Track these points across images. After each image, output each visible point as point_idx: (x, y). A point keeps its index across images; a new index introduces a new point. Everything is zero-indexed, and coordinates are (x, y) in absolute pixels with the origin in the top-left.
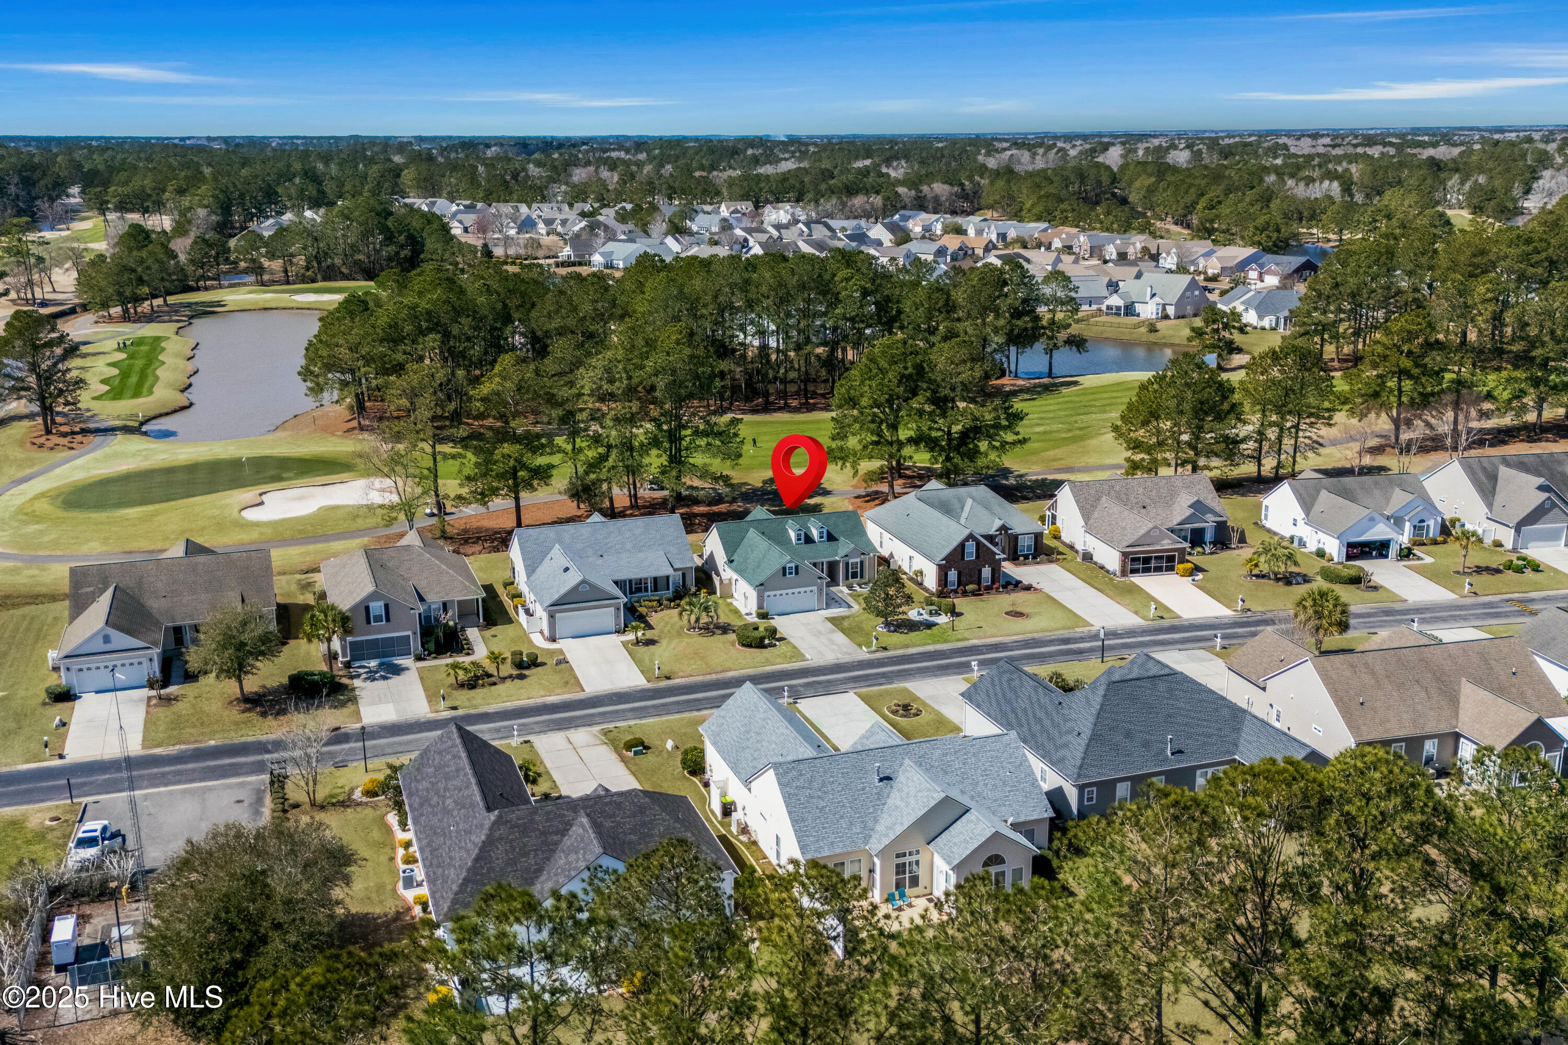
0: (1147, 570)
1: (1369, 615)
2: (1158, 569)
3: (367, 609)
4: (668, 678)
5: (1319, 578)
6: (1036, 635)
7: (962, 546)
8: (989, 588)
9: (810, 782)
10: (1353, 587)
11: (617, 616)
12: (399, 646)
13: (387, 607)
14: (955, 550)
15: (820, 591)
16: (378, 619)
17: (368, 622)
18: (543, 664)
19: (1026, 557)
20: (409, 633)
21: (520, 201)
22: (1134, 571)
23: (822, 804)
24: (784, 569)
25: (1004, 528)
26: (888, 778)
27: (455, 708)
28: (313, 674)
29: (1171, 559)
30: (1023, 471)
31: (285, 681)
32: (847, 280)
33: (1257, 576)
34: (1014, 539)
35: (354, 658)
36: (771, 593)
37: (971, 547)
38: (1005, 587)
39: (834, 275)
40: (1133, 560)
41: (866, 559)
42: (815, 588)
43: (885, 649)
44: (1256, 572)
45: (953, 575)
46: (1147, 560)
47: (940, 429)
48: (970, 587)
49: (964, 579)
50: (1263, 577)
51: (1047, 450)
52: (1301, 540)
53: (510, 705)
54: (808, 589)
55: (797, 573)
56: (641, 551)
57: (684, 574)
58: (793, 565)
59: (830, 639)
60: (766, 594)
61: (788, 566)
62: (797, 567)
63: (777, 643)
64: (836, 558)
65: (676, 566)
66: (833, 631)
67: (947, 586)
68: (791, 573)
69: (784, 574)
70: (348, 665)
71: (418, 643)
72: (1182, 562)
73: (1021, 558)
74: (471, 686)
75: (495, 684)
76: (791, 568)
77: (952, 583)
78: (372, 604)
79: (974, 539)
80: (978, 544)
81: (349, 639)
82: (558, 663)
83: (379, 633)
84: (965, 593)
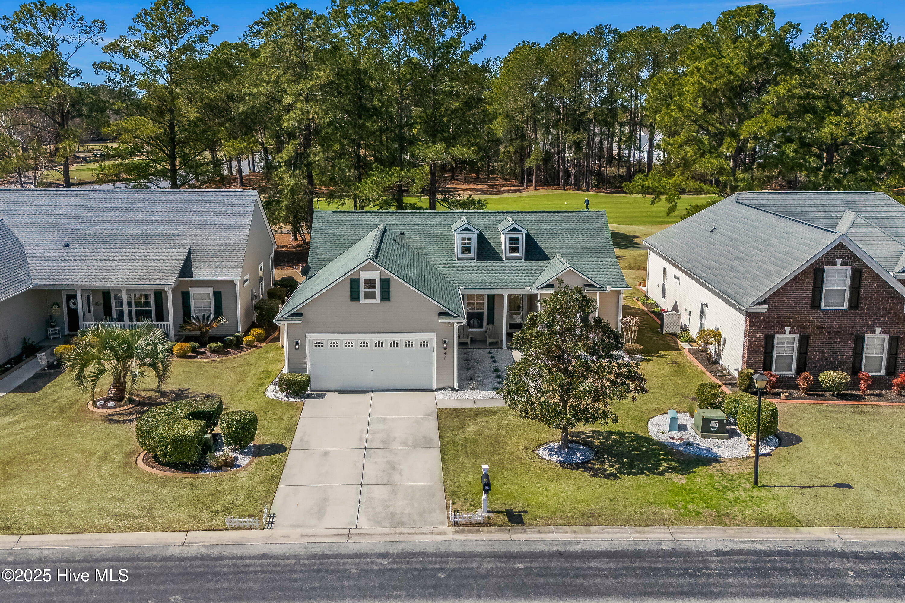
7: (814, 274)
8: (879, 385)
14: (797, 280)
15: (444, 347)
24: (354, 283)
36: (326, 338)
37: (838, 277)
42: (430, 337)
45: (786, 342)
48: (830, 377)
49: (814, 356)
54: (417, 337)
55: (386, 296)
56: (146, 244)
57: (218, 296)
58: (376, 276)
59: (392, 467)
60: (311, 338)
61: (364, 276)
62: (386, 283)
63: (244, 460)
64: (528, 290)
65: (197, 276)
66: (426, 443)
67: (767, 367)
68: (370, 296)
69: (355, 297)
76: (371, 283)
77: (786, 362)
79: (849, 257)
80: (860, 272)
84: (814, 390)
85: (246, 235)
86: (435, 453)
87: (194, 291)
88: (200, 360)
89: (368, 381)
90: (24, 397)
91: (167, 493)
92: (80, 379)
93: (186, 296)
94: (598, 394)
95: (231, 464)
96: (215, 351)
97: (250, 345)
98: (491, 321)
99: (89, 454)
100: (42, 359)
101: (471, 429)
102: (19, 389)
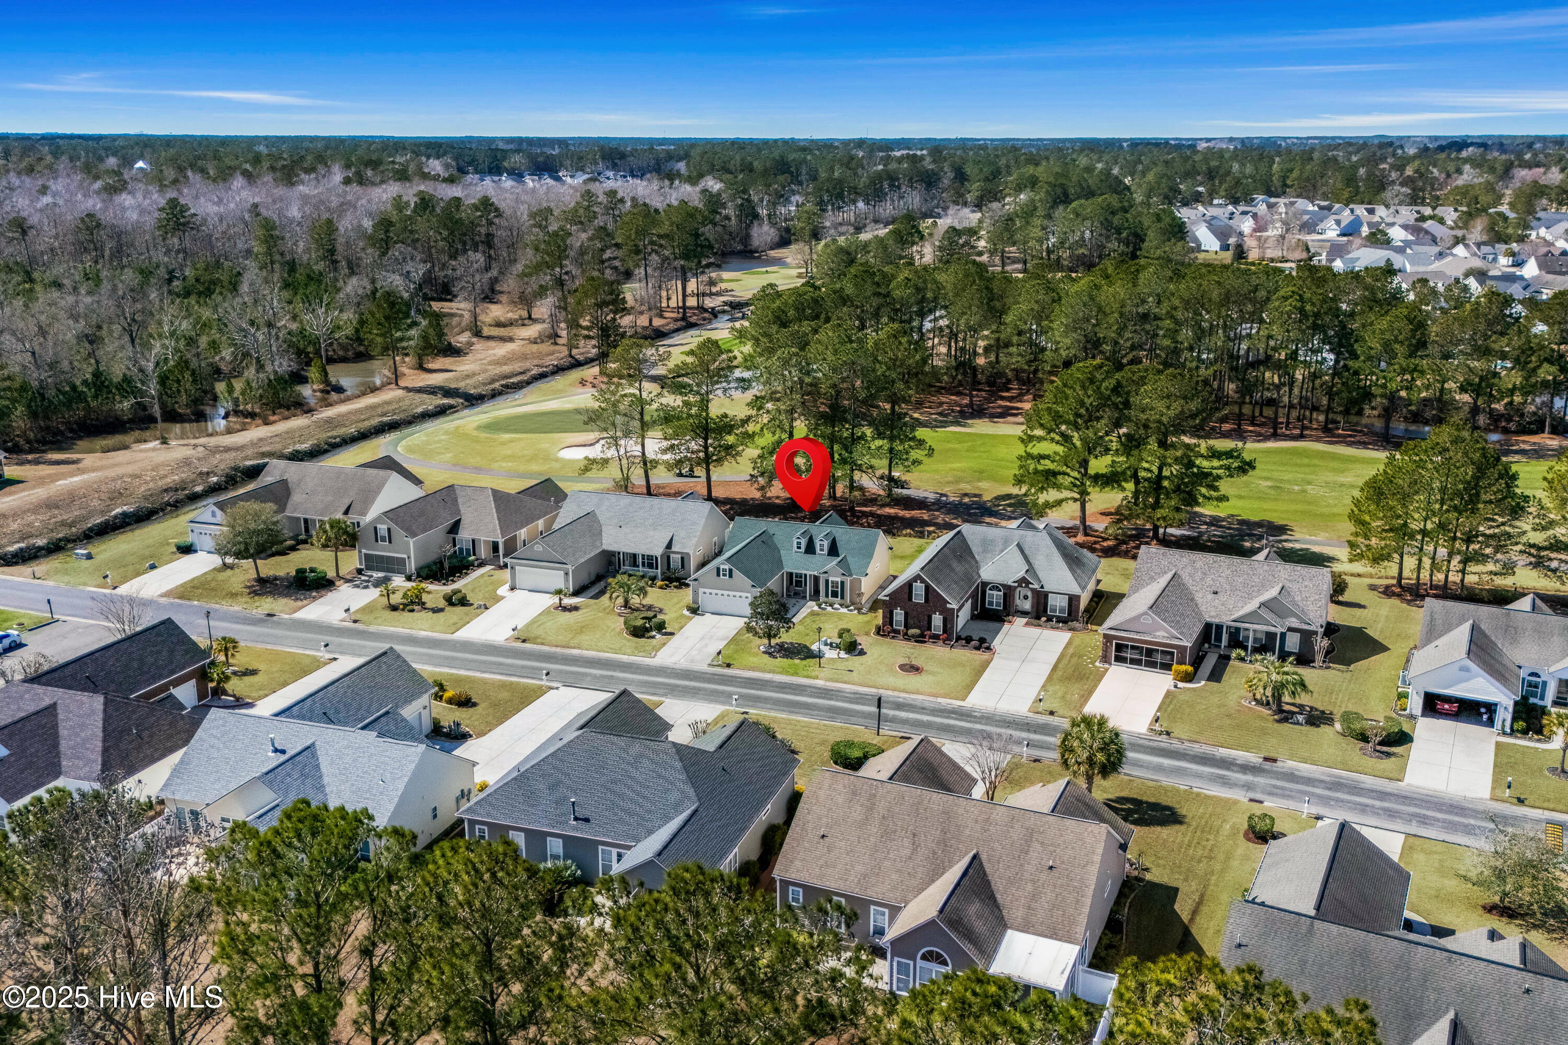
0: (1136, 662)
1: (1309, 781)
2: (1151, 664)
3: (376, 528)
4: (525, 641)
5: (1338, 726)
7: (909, 586)
8: (935, 638)
10: (1360, 745)
11: (566, 581)
12: (392, 566)
13: (389, 530)
14: (902, 588)
16: (383, 539)
17: (377, 540)
18: (470, 605)
20: (405, 556)
22: (1120, 659)
24: (718, 569)
25: (1027, 582)
26: (283, 752)
27: (357, 622)
28: (313, 571)
29: (1167, 656)
34: (1041, 598)
35: (369, 568)
36: (707, 591)
37: (919, 589)
38: (957, 641)
40: (1119, 646)
41: (847, 580)
42: (748, 595)
43: (729, 666)
45: (899, 614)
46: (1136, 651)
48: (912, 631)
49: (911, 621)
50: (1264, 703)
53: (390, 630)
54: (743, 594)
55: (731, 576)
56: (655, 529)
57: (682, 559)
58: (727, 567)
59: (706, 645)
60: (701, 590)
61: (722, 567)
62: (731, 571)
63: (658, 636)
64: (816, 573)
65: (674, 549)
67: (890, 624)
68: (724, 575)
69: (718, 575)
70: (360, 571)
71: (412, 566)
72: (1181, 663)
73: (1044, 619)
74: (394, 608)
75: (412, 611)
76: (724, 570)
77: (898, 623)
78: (379, 526)
79: (923, 581)
80: (928, 588)
81: (364, 551)
82: (479, 607)
83: (382, 550)
84: (907, 637)
85: (700, 528)
86: (725, 643)
87: (672, 556)
88: (668, 590)
89: (724, 611)
90: (593, 601)
91: (628, 644)
92: (611, 598)
93: (669, 557)
95: (653, 637)
96: (676, 587)
98: (805, 585)
99: (609, 627)
100: (602, 584)
101: (747, 635)
102: (592, 598)
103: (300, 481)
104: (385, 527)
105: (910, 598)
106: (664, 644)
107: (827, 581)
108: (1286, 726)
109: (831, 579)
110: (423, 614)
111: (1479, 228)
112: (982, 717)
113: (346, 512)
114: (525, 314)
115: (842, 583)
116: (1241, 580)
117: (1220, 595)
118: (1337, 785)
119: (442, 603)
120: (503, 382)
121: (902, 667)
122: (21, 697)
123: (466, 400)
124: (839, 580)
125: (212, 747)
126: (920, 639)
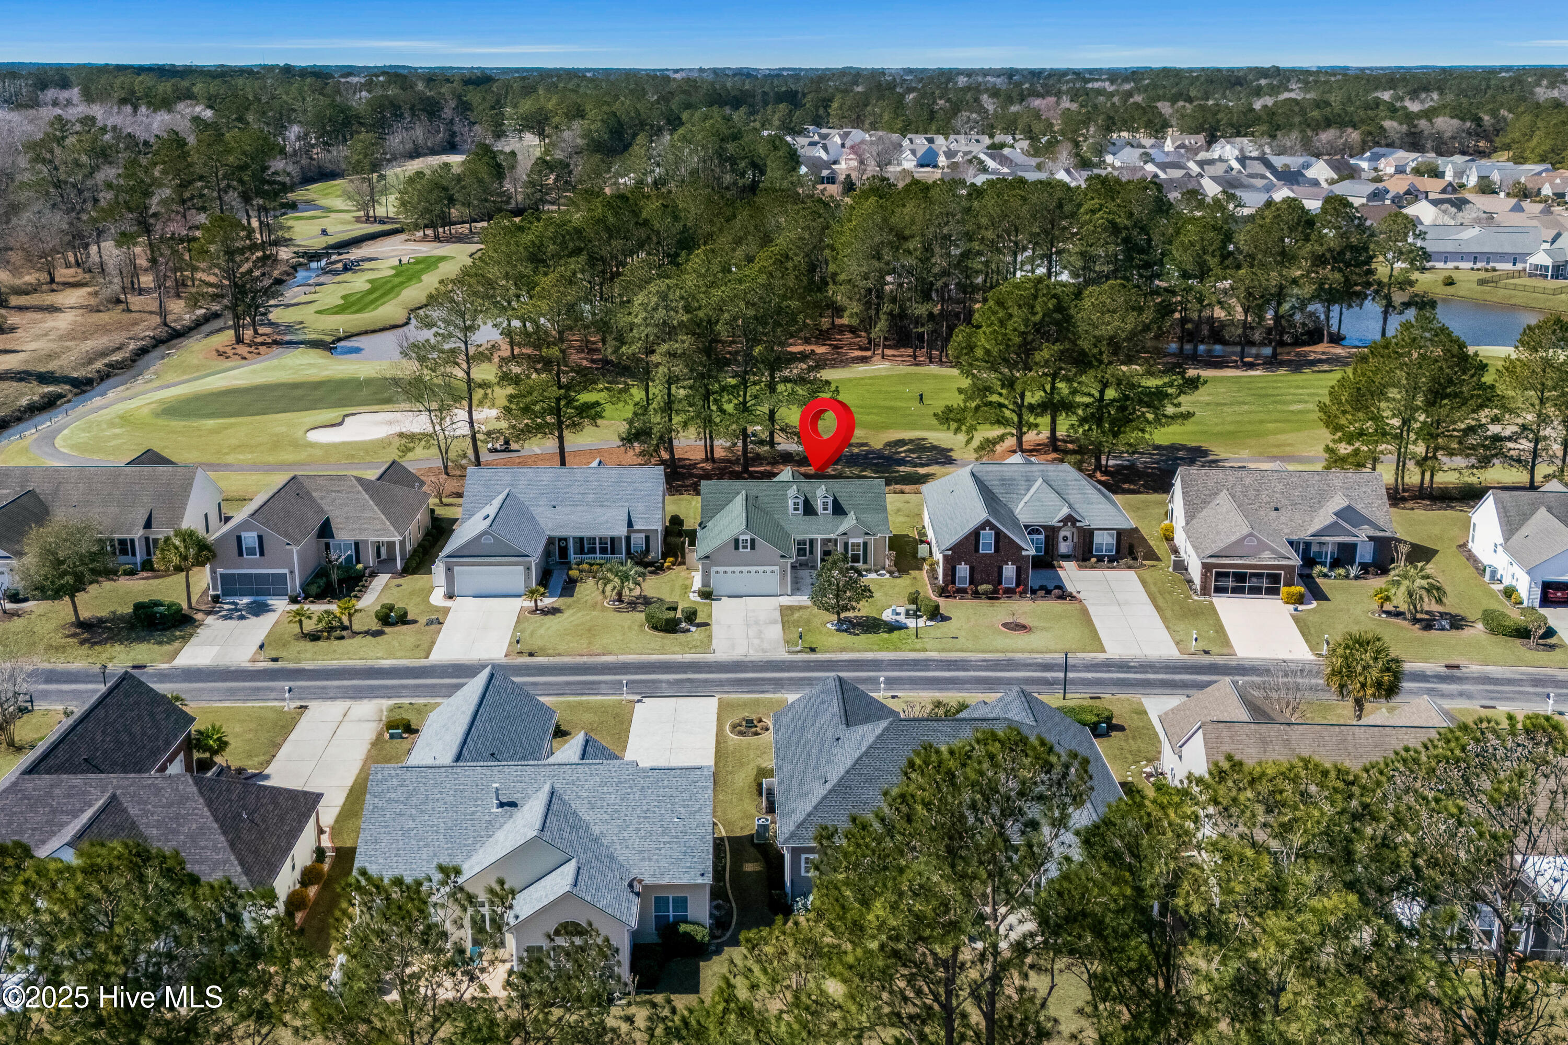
0: (1237, 590)
1: (1509, 682)
2: (1255, 591)
3: (239, 539)
4: (531, 655)
5: (1480, 626)
6: (1018, 656)
7: (975, 535)
8: (1009, 592)
9: (410, 795)
10: (1518, 642)
11: (528, 577)
12: (275, 585)
13: (260, 538)
14: (967, 538)
15: (783, 572)
16: (251, 551)
17: (240, 554)
18: (415, 622)
19: (1100, 559)
20: (286, 571)
21: (938, 132)
22: (1218, 590)
23: (411, 824)
24: (737, 541)
25: (1070, 520)
26: (513, 805)
27: (275, 660)
28: (161, 604)
29: (1275, 578)
30: (1223, 456)
31: (129, 610)
32: (1093, 212)
33: (1388, 613)
34: (1087, 535)
35: (226, 593)
36: (721, 569)
37: (988, 537)
38: (1034, 592)
39: (1080, 205)
40: (1218, 574)
41: (871, 540)
42: (776, 568)
43: (813, 650)
44: (1388, 607)
45: (963, 570)
46: (1240, 577)
47: (1090, 395)
48: (983, 588)
49: (978, 577)
50: (1398, 614)
51: (1283, 432)
52: (1494, 573)
53: (335, 663)
54: (768, 569)
55: (753, 547)
56: (602, 506)
57: (646, 539)
58: (748, 537)
59: (760, 632)
60: (714, 569)
61: (741, 537)
62: (753, 541)
63: (693, 629)
64: (832, 536)
65: (636, 527)
66: (775, 622)
67: (953, 582)
68: (745, 547)
69: (737, 548)
70: (216, 599)
71: (295, 583)
72: (1289, 584)
73: (1094, 560)
74: (314, 637)
75: (342, 638)
76: (745, 541)
77: (963, 580)
78: (244, 535)
79: (993, 527)
80: (999, 534)
81: (220, 571)
82: (430, 623)
83: (252, 567)
84: (976, 595)
86: (780, 626)
87: (634, 537)
89: (744, 591)
90: (569, 600)
91: (664, 641)
93: (630, 540)
94: (850, 599)
95: (689, 630)
96: (652, 572)
97: (669, 568)
98: (811, 552)
99: (622, 626)
100: (556, 579)
101: (797, 615)
103: (56, 491)
104: (254, 534)
105: (977, 550)
106: (710, 637)
107: (846, 544)
108: (1434, 633)
109: (851, 541)
110: (358, 640)
111: (1065, 154)
112: (1142, 666)
113: (148, 525)
114: (45, 277)
115: (865, 544)
116: (1297, 493)
117: (1283, 511)
118: (1537, 682)
119: (375, 626)
120: (106, 361)
121: (1005, 625)
122: (49, 794)
123: (74, 386)
124: (861, 541)
125: (401, 814)
126: (992, 596)
